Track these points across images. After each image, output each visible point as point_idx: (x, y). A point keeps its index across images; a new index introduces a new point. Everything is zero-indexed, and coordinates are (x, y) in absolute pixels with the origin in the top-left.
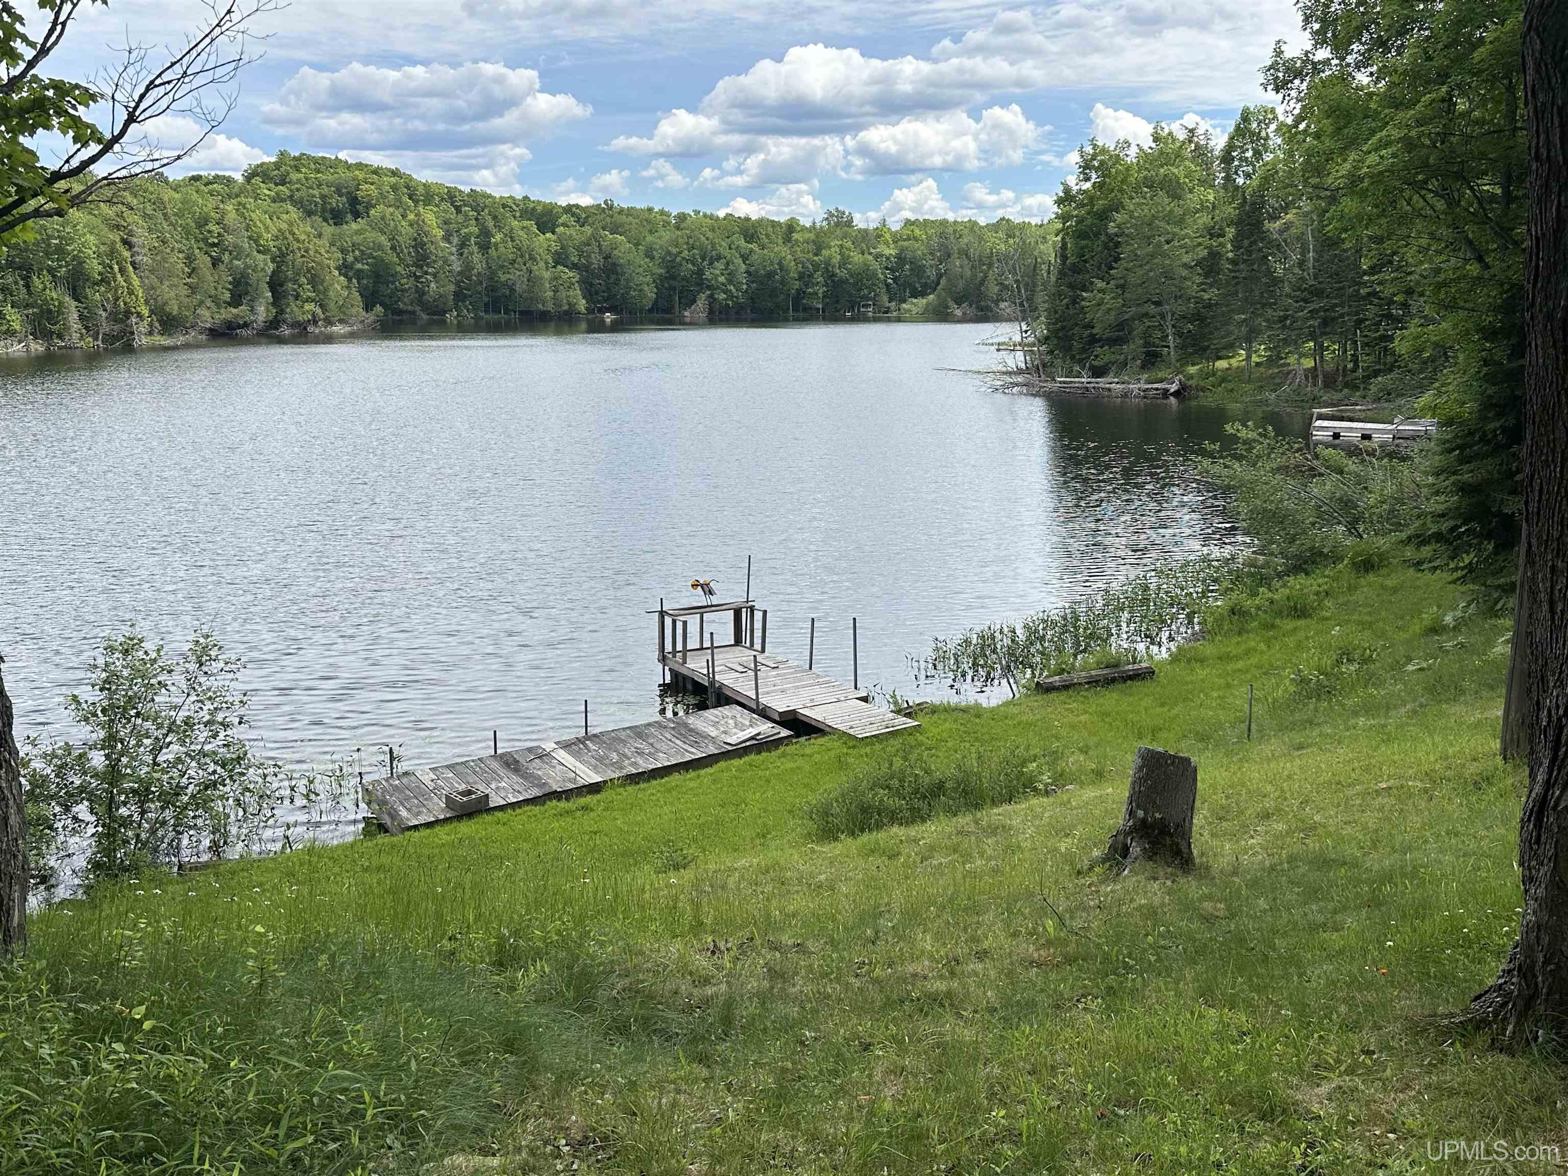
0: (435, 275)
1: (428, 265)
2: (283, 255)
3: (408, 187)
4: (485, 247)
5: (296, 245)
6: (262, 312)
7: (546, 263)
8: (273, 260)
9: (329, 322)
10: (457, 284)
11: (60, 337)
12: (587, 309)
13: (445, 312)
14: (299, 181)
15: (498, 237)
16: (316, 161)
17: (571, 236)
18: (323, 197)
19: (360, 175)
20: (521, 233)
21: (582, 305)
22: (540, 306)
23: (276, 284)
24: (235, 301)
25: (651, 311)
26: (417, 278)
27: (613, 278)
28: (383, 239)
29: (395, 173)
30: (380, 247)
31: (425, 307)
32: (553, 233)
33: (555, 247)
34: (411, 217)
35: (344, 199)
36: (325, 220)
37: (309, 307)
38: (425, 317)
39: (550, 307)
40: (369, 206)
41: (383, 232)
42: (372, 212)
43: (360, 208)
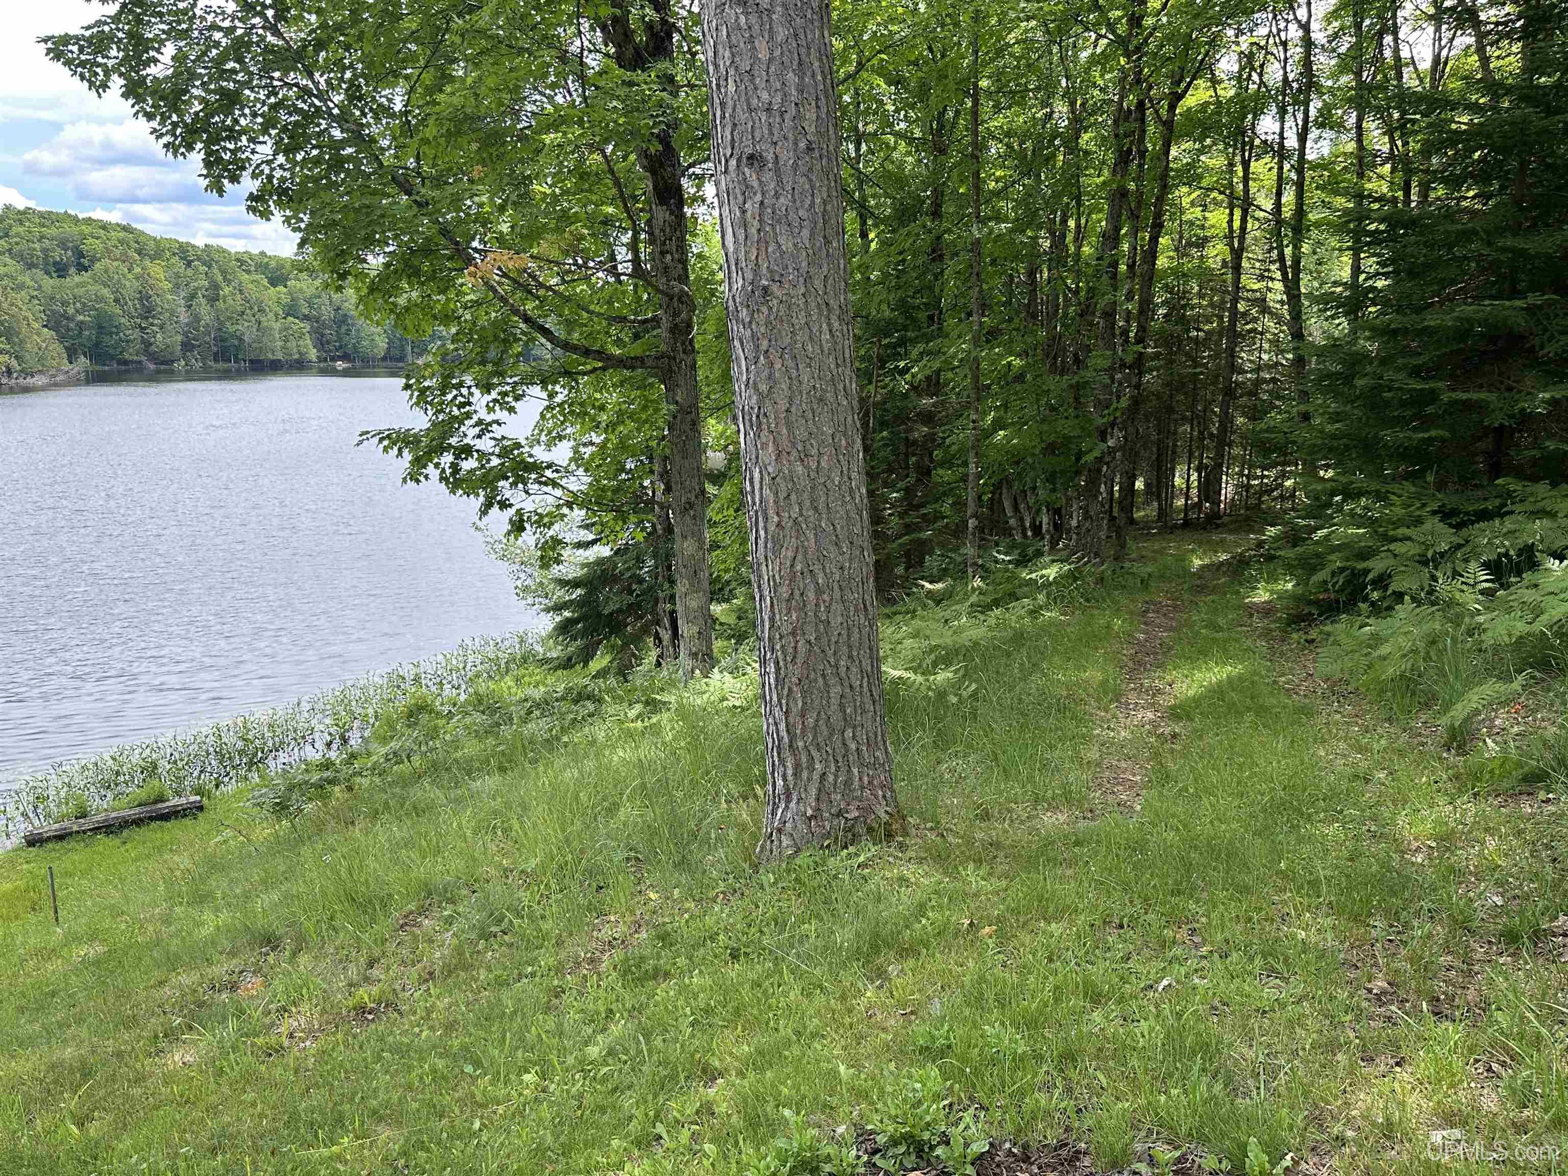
0: (162, 327)
1: (153, 317)
3: (137, 242)
4: (213, 300)
7: (276, 315)
9: (26, 374)
10: (185, 334)
12: (318, 357)
13: (173, 361)
14: (18, 235)
15: (227, 290)
16: (42, 215)
17: (301, 290)
18: (45, 251)
19: (87, 229)
20: (250, 286)
21: (313, 354)
22: (270, 356)
25: (384, 359)
26: (143, 329)
27: (344, 329)
28: (105, 292)
29: (126, 229)
30: (100, 299)
31: (153, 357)
32: (285, 287)
33: (286, 300)
34: (137, 270)
35: (70, 253)
36: (47, 273)
37: (3, 359)
38: (152, 367)
39: (279, 356)
40: (94, 260)
41: (106, 285)
42: (98, 265)
43: (85, 262)
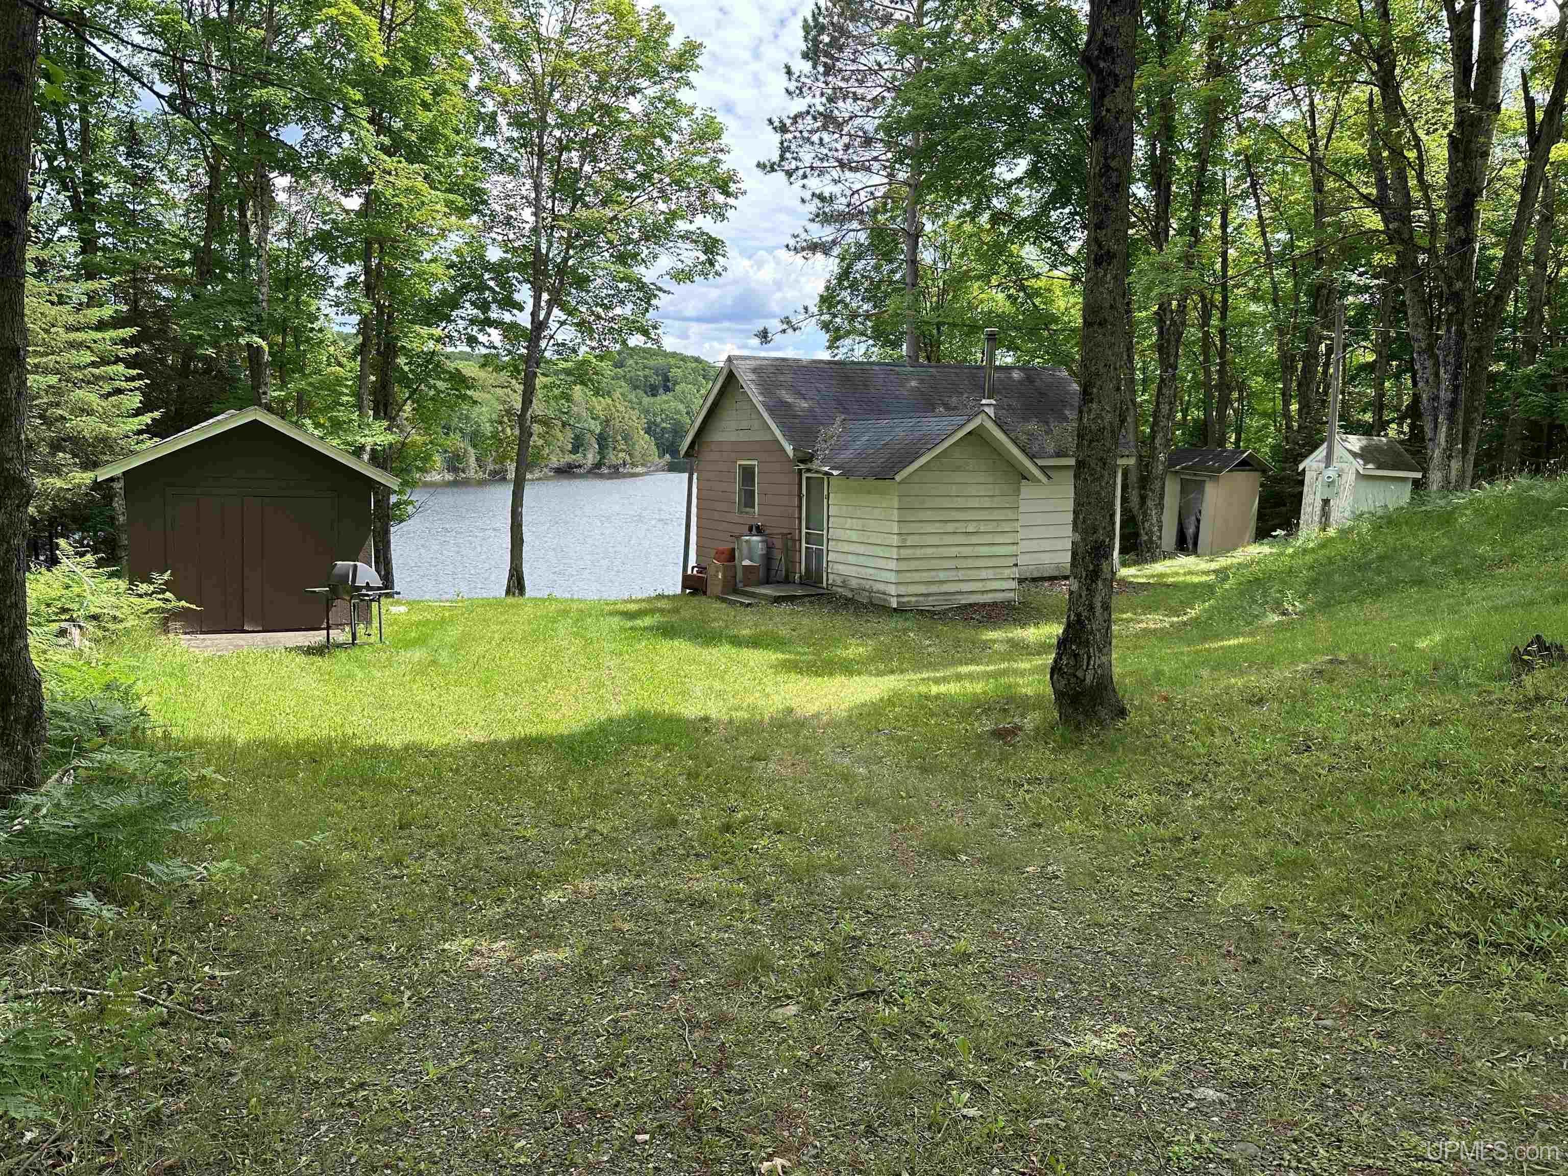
2: (607, 421)
3: (704, 370)
5: (617, 414)
6: (591, 458)
8: (601, 424)
9: (633, 465)
11: (463, 471)
18: (645, 377)
19: (672, 361)
23: (602, 440)
24: (575, 450)
28: (681, 407)
29: (697, 360)
30: (678, 412)
35: (660, 378)
36: (646, 393)
37: (622, 455)
40: (676, 383)
41: (682, 402)
42: (677, 387)
43: (670, 384)
